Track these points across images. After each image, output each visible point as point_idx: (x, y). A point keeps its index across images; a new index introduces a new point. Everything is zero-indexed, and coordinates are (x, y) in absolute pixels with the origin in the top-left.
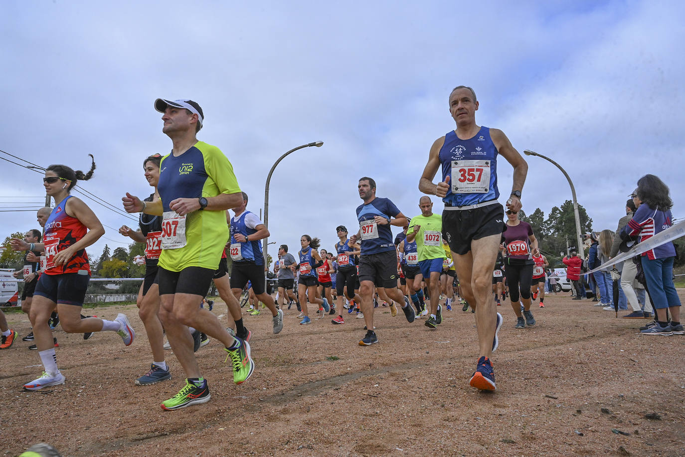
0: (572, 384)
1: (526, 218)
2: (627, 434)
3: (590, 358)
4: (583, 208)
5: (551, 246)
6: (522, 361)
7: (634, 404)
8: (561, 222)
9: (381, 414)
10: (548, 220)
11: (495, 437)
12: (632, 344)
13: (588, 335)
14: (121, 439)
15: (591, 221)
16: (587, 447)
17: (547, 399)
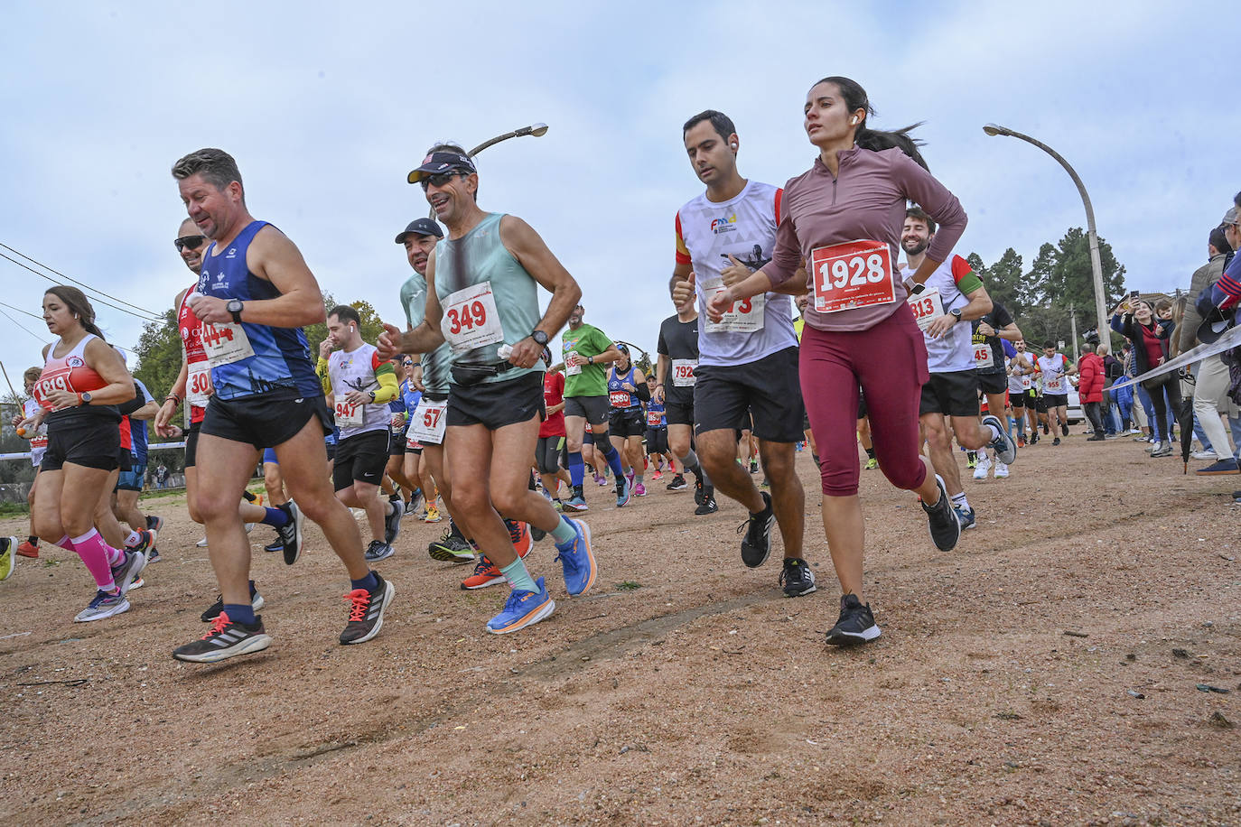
0: (1112, 608)
1: (984, 270)
2: (1225, 692)
3: (1141, 557)
4: (1106, 242)
5: (1038, 328)
6: (1009, 571)
7: (1233, 638)
8: (1058, 277)
9: (759, 684)
10: (1032, 274)
11: (983, 711)
12: (1219, 525)
13: (1131, 513)
14: (271, 757)
15: (1123, 270)
16: (1155, 717)
17: (1069, 638)
